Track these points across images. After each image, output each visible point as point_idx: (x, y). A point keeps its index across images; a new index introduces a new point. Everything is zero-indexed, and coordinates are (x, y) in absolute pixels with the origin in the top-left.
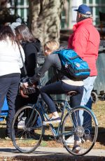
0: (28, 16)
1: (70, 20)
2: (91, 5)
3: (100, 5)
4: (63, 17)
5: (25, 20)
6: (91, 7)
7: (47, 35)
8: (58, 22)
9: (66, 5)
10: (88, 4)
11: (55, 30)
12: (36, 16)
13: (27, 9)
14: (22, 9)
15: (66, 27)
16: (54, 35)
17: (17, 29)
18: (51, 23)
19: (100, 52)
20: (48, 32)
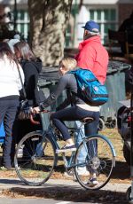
0: (29, 33)
1: (76, 38)
2: (99, 21)
3: (110, 21)
4: (68, 35)
5: (26, 37)
6: (100, 24)
7: (50, 54)
8: (62, 40)
9: (71, 20)
10: (96, 20)
11: (58, 49)
12: (38, 33)
13: (28, 24)
14: (22, 24)
15: (70, 46)
16: (57, 54)
17: (16, 46)
18: (54, 40)
19: (108, 74)
20: (50, 50)
